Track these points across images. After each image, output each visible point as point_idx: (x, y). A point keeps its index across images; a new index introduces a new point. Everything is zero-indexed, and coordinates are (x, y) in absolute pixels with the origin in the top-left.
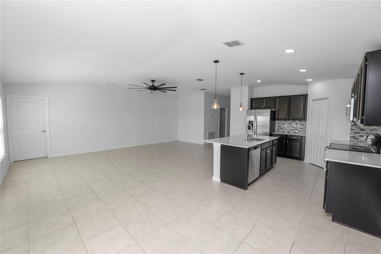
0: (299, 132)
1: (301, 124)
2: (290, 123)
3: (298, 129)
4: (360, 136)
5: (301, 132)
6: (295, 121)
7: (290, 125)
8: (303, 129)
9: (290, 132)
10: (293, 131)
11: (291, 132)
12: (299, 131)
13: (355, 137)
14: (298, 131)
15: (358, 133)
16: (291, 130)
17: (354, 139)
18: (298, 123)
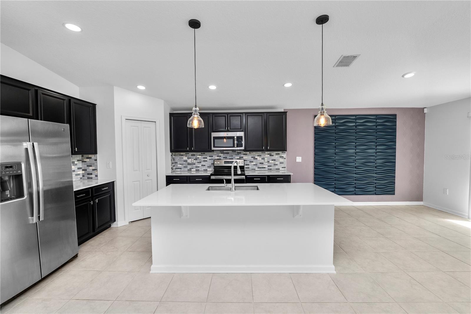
4: (174, 166)
15: (173, 163)
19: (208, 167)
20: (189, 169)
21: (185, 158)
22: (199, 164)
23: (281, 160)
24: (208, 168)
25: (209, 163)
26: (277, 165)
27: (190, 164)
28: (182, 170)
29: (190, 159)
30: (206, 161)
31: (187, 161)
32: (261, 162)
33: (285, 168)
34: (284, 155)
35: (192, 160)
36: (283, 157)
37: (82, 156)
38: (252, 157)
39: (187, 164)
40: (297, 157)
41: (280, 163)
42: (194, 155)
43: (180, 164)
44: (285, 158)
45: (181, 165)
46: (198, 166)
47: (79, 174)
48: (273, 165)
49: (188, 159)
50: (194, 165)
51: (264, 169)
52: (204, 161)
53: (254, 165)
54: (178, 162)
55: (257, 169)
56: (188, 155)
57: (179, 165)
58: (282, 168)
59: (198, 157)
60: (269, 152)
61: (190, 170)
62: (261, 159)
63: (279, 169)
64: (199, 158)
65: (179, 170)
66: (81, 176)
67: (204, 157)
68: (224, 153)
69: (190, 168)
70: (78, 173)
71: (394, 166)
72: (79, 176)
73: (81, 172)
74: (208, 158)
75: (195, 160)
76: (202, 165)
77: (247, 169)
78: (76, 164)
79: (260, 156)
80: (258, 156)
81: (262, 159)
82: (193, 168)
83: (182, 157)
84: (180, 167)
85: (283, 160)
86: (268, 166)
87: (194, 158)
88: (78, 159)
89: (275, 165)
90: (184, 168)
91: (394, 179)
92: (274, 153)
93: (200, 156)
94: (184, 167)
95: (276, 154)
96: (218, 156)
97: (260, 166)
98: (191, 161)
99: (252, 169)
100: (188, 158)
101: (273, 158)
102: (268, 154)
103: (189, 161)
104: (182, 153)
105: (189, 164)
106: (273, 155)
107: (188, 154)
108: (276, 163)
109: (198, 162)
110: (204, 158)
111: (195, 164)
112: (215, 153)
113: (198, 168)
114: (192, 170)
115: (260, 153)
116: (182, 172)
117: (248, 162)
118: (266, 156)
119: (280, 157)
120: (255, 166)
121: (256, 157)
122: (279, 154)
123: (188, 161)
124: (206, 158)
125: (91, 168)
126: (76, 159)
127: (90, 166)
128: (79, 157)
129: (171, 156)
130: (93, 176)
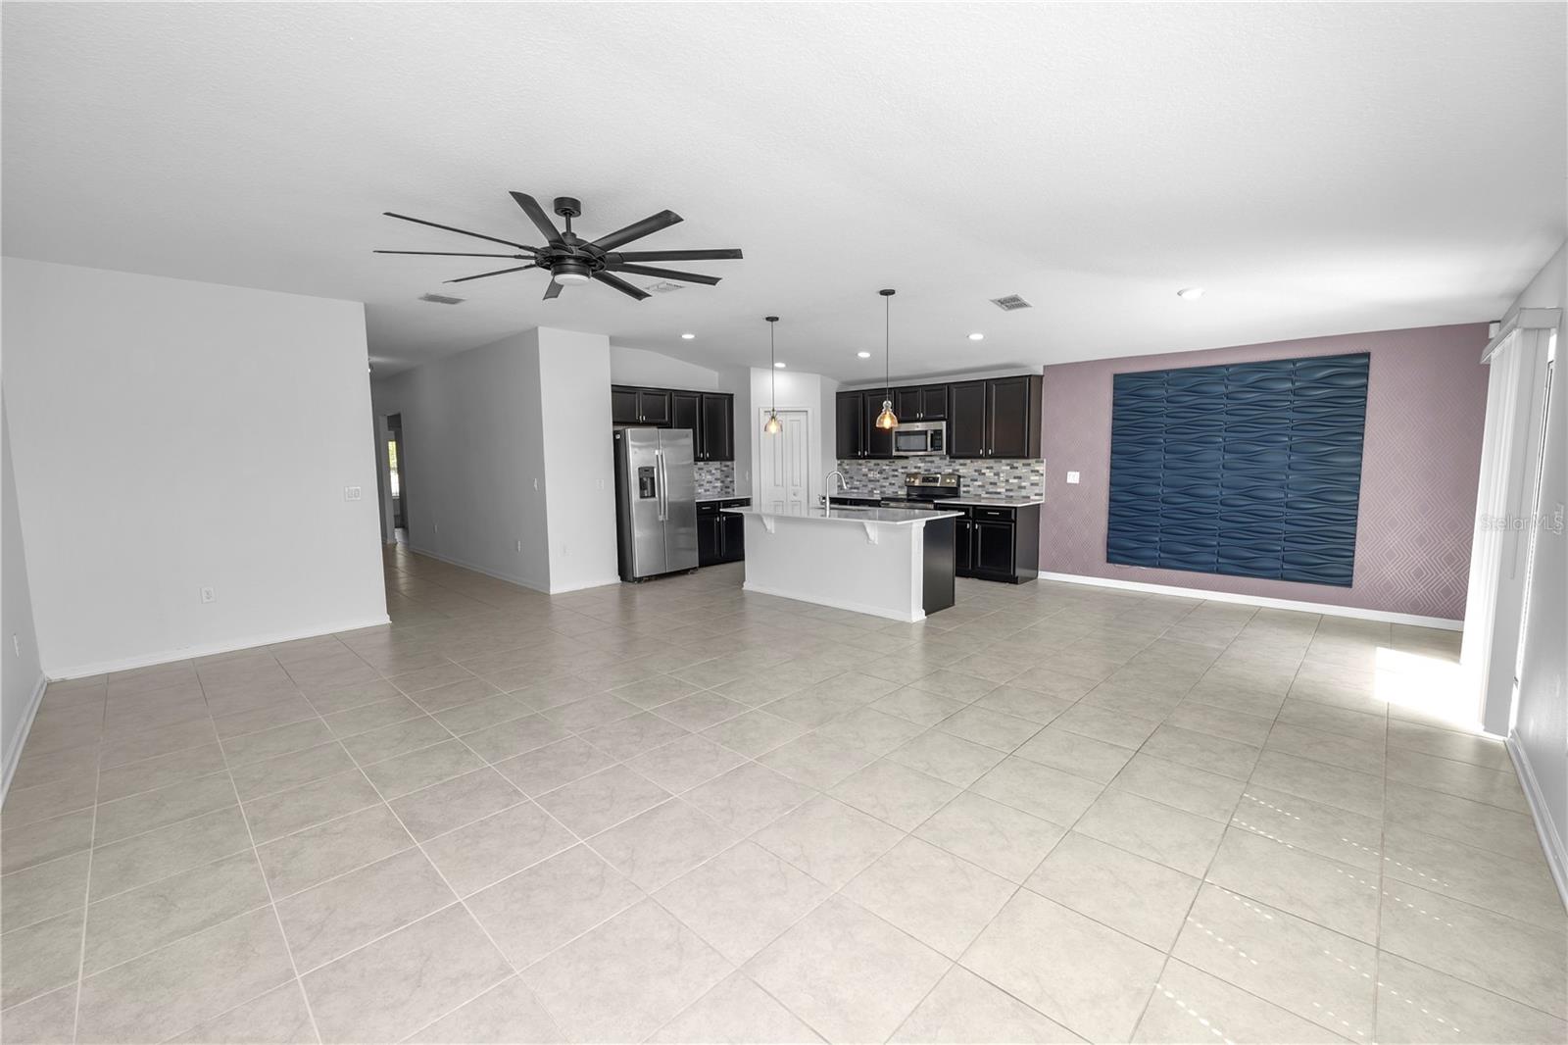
12: (706, 491)
14: (703, 491)
15: (844, 478)
17: (843, 488)
18: (702, 469)
19: (900, 487)
21: (865, 470)
22: (886, 482)
23: (1034, 478)
24: (900, 489)
25: (900, 480)
26: (1024, 488)
27: (872, 481)
28: (860, 491)
29: (872, 472)
30: (897, 476)
31: (867, 475)
32: (992, 481)
33: (1042, 495)
34: (1042, 468)
35: (875, 473)
36: (1038, 471)
37: (722, 464)
38: (976, 471)
39: (867, 481)
40: (1069, 473)
41: (1032, 484)
42: (878, 464)
43: (858, 480)
44: (1042, 475)
45: (859, 482)
46: (884, 484)
47: (717, 487)
48: (1016, 488)
49: (868, 472)
50: (877, 483)
51: (999, 496)
52: (894, 476)
53: (979, 486)
55: (984, 495)
56: (869, 464)
57: (855, 483)
58: (1036, 495)
59: (884, 467)
60: (1008, 461)
61: (871, 492)
62: (992, 474)
63: (1029, 497)
64: (885, 469)
65: (855, 491)
66: (720, 490)
67: (893, 468)
68: (926, 462)
69: (872, 488)
70: (716, 485)
71: (1354, 505)
72: (716, 490)
73: (719, 484)
74: (899, 470)
75: (879, 473)
76: (890, 484)
77: (965, 494)
78: (714, 474)
79: (992, 468)
80: (987, 468)
81: (995, 474)
82: (876, 489)
83: (861, 467)
85: (1037, 478)
86: (1007, 490)
87: (879, 470)
88: (716, 466)
89: (1021, 487)
90: (863, 488)
91: (1352, 541)
92: (1019, 463)
93: (887, 467)
94: (864, 485)
95: (1024, 465)
96: (916, 467)
97: (991, 490)
99: (976, 495)
100: (869, 470)
101: (1017, 473)
102: (1008, 465)
103: (871, 475)
104: (860, 461)
105: (870, 481)
106: (1017, 468)
108: (1023, 484)
109: (884, 478)
110: (894, 470)
111: (879, 481)
115: (991, 462)
117: (967, 481)
118: (1003, 466)
119: (1032, 471)
120: (980, 489)
121: (983, 471)
122: (1029, 465)
123: (869, 475)
124: (896, 470)
125: (729, 479)
126: (714, 465)
127: (727, 477)
128: (717, 464)
129: (839, 465)
130: (730, 490)
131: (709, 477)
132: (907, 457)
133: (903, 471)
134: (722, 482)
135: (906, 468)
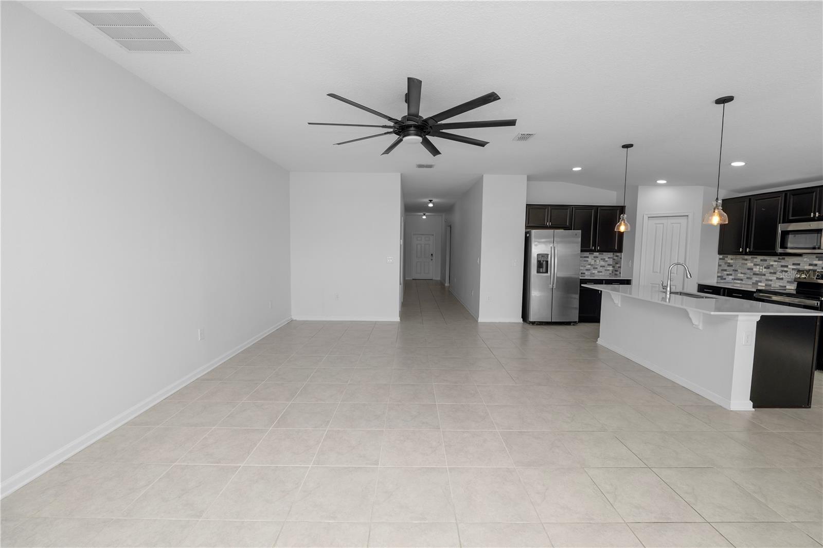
0: (598, 274)
1: (601, 259)
2: (585, 257)
3: (597, 268)
4: (728, 275)
5: (601, 272)
6: (593, 254)
7: (585, 261)
8: (604, 266)
9: (584, 273)
10: (589, 271)
11: (587, 273)
12: (598, 272)
13: (722, 276)
14: (596, 272)
15: (725, 270)
16: (587, 270)
17: (721, 279)
18: (597, 257)
19: (788, 282)
20: (754, 281)
21: (750, 265)
22: (773, 276)
24: (789, 284)
25: (790, 276)
27: (757, 274)
28: (744, 282)
29: (758, 267)
30: (786, 271)
31: (752, 269)
35: (761, 268)
37: (613, 254)
39: (752, 274)
42: (766, 260)
43: (742, 273)
45: (742, 275)
46: (770, 278)
47: (609, 270)
49: (754, 267)
50: (763, 277)
52: (782, 271)
54: (739, 270)
56: (755, 260)
57: (739, 275)
59: (772, 263)
64: (773, 265)
65: (739, 282)
66: (611, 272)
67: (783, 264)
69: (756, 281)
70: (608, 268)
72: (608, 272)
73: (611, 268)
74: (789, 266)
75: (765, 268)
76: (777, 278)
78: (607, 261)
82: (761, 282)
83: (746, 262)
84: (741, 278)
87: (766, 266)
88: (609, 256)
90: (747, 280)
93: (776, 263)
94: (747, 278)
96: (810, 265)
98: (758, 270)
100: (755, 265)
103: (756, 269)
104: (746, 257)
105: (754, 274)
107: (756, 258)
109: (771, 273)
110: (782, 266)
111: (765, 275)
112: (805, 259)
113: (770, 282)
114: (759, 284)
116: (743, 286)
123: (754, 269)
124: (787, 266)
125: (618, 265)
126: (607, 256)
127: (617, 263)
128: (610, 255)
129: (720, 259)
130: (618, 273)
131: (602, 263)
132: (800, 255)
133: (794, 267)
134: (613, 267)
135: (799, 264)
